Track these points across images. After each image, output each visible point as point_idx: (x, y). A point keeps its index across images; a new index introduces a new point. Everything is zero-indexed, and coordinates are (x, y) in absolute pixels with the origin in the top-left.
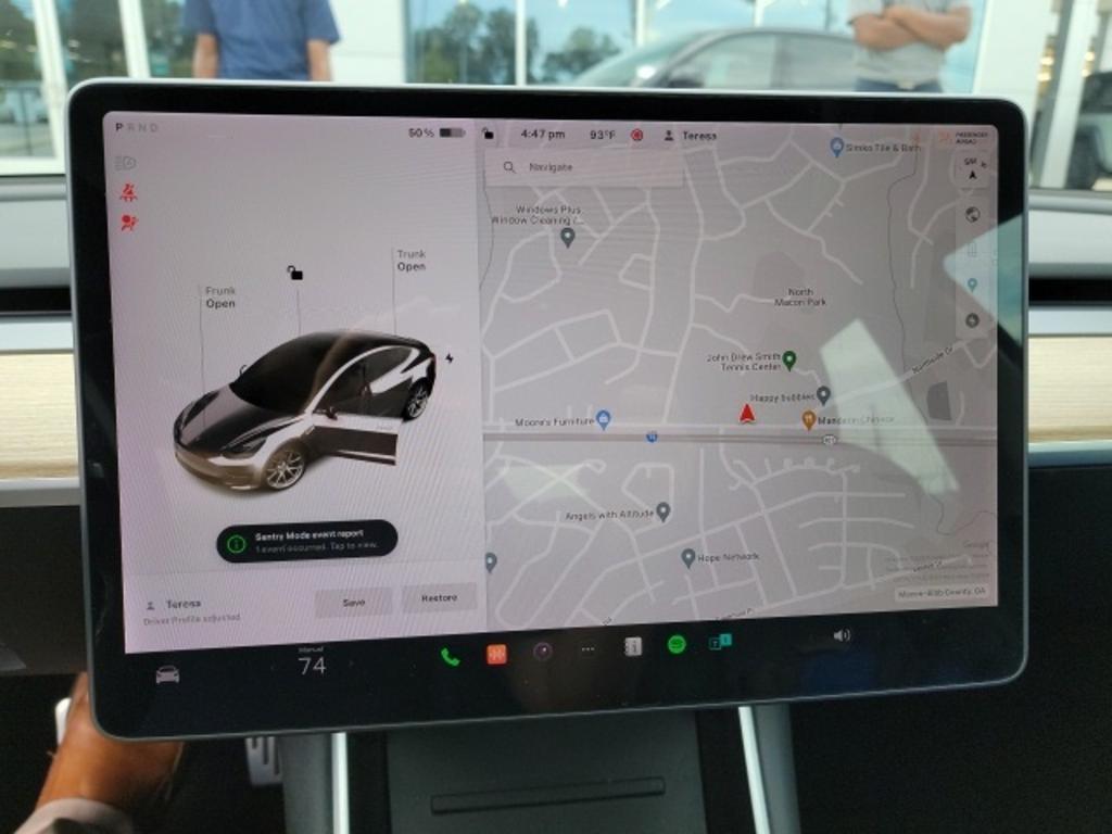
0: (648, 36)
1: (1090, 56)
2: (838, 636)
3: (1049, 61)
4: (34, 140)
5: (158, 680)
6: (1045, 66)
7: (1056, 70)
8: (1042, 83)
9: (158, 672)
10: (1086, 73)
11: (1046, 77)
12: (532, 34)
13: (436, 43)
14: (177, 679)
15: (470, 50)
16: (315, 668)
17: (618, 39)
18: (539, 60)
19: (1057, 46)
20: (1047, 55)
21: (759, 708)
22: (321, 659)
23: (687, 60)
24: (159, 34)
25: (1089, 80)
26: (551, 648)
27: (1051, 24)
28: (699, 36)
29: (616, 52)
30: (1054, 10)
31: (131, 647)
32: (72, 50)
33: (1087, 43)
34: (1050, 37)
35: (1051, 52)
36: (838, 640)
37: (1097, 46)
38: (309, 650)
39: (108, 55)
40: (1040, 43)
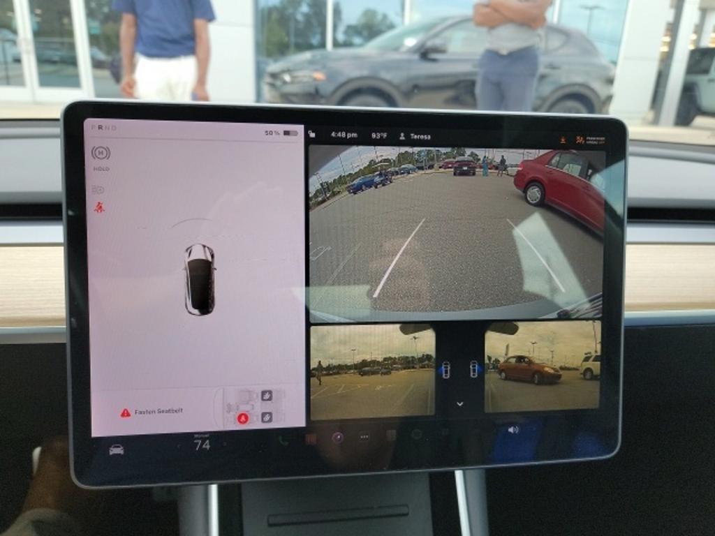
0: (412, 17)
1: (694, 37)
2: (511, 430)
3: (668, 39)
4: (11, 73)
5: (111, 453)
6: (665, 42)
7: (672, 45)
8: (664, 52)
9: (111, 449)
10: (692, 47)
11: (666, 49)
12: (337, 12)
13: (275, 16)
14: (122, 452)
15: (297, 21)
16: (204, 446)
17: (393, 17)
18: (341, 29)
19: (673, 29)
20: (666, 35)
21: (467, 471)
22: (208, 441)
23: (436, 36)
24: (93, 5)
25: (693, 53)
26: (342, 436)
27: (669, 16)
28: (445, 19)
29: (391, 27)
30: (672, 7)
31: (96, 433)
32: (37, 15)
33: (692, 28)
34: (669, 24)
35: (669, 33)
36: (511, 433)
37: (699, 29)
38: (200, 436)
39: (60, 19)
40: (662, 27)
